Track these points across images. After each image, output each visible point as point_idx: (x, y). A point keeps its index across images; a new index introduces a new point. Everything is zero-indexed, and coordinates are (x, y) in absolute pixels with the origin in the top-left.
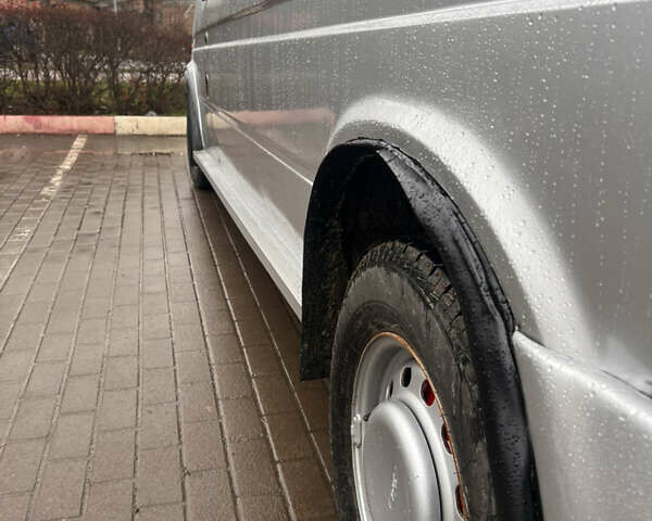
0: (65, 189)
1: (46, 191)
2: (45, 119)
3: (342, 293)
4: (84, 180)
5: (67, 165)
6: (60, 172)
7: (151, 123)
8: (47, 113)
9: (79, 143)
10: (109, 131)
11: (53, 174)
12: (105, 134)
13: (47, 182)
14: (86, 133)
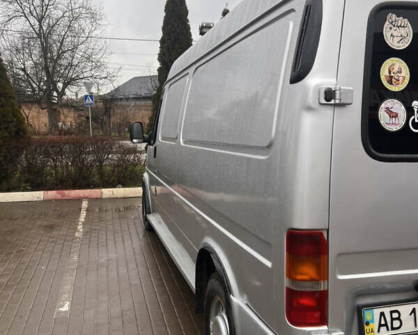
0: (85, 233)
1: (77, 234)
2: (67, 192)
3: (207, 286)
4: (94, 227)
5: (82, 219)
6: (80, 223)
7: (120, 192)
8: (66, 189)
9: (85, 204)
10: (99, 197)
11: (78, 225)
12: (97, 198)
13: (76, 229)
14: (86, 198)
